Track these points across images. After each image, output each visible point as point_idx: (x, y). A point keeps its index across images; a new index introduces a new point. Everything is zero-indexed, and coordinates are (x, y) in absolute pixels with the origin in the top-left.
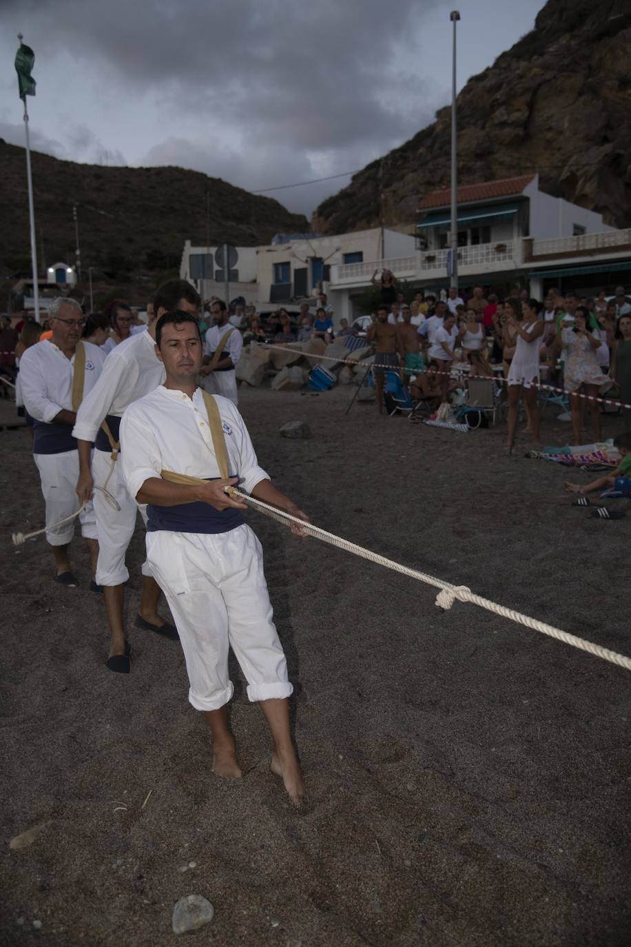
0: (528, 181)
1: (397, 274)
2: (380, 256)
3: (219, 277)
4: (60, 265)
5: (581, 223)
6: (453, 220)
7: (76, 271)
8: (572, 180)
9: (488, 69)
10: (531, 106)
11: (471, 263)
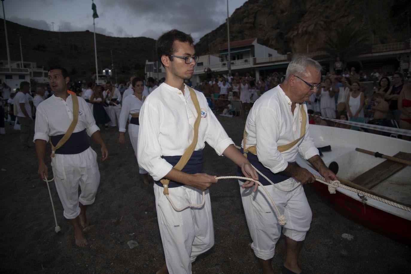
0: (254, 40)
1: (212, 70)
2: (209, 63)
3: (155, 71)
4: (107, 69)
5: (271, 53)
6: (229, 53)
7: (112, 71)
8: (268, 40)
9: (241, 7)
10: (255, 18)
11: (237, 65)
